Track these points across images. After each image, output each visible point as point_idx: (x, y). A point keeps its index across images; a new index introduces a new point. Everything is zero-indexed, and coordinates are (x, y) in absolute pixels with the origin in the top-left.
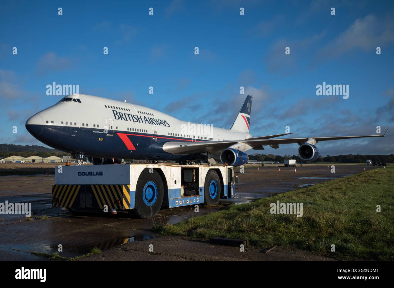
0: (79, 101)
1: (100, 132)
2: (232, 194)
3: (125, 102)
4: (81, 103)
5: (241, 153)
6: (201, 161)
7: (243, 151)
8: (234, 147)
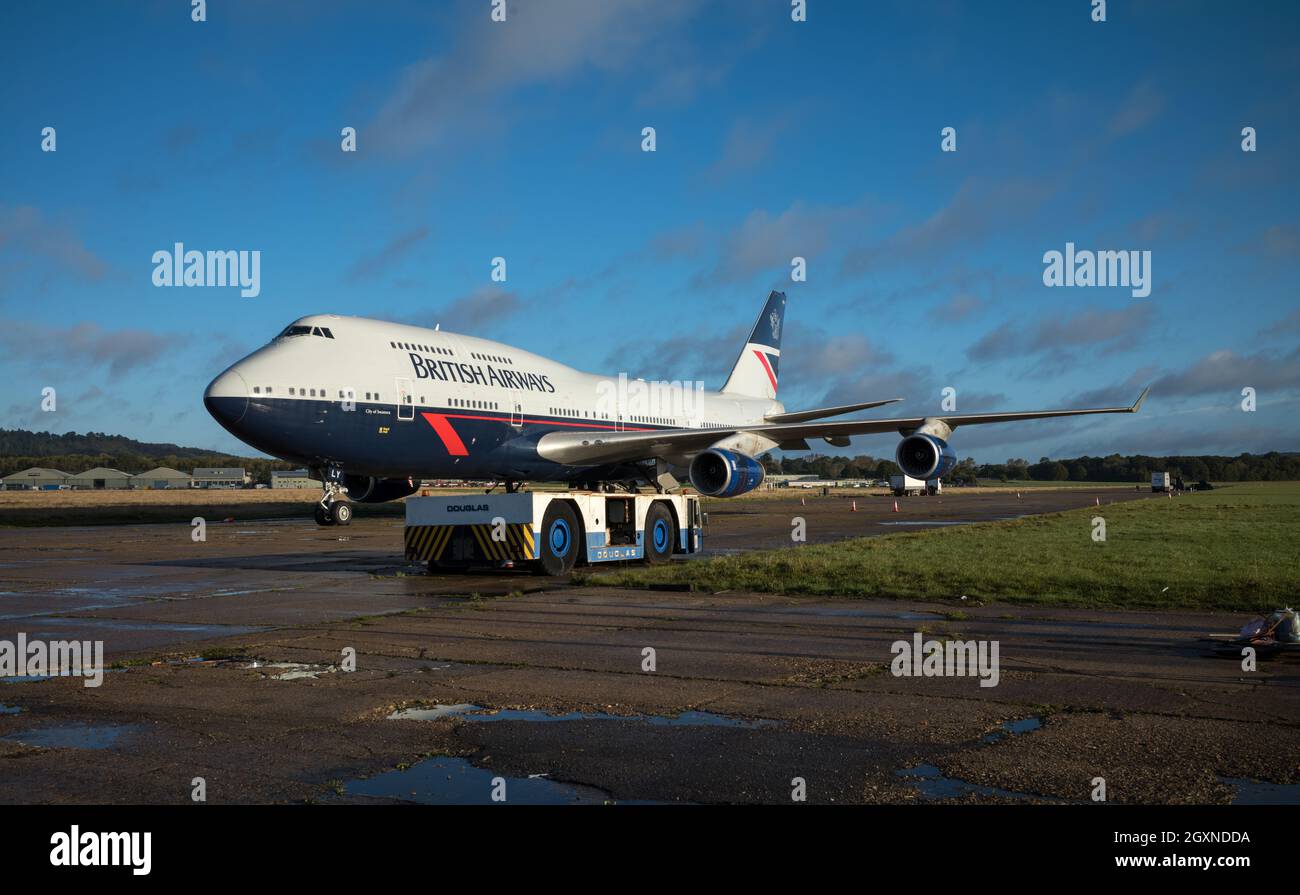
0: (328, 333)
1: (384, 413)
2: (696, 546)
3: (437, 328)
4: (333, 337)
5: (743, 461)
6: (639, 483)
7: (751, 456)
8: (726, 444)
